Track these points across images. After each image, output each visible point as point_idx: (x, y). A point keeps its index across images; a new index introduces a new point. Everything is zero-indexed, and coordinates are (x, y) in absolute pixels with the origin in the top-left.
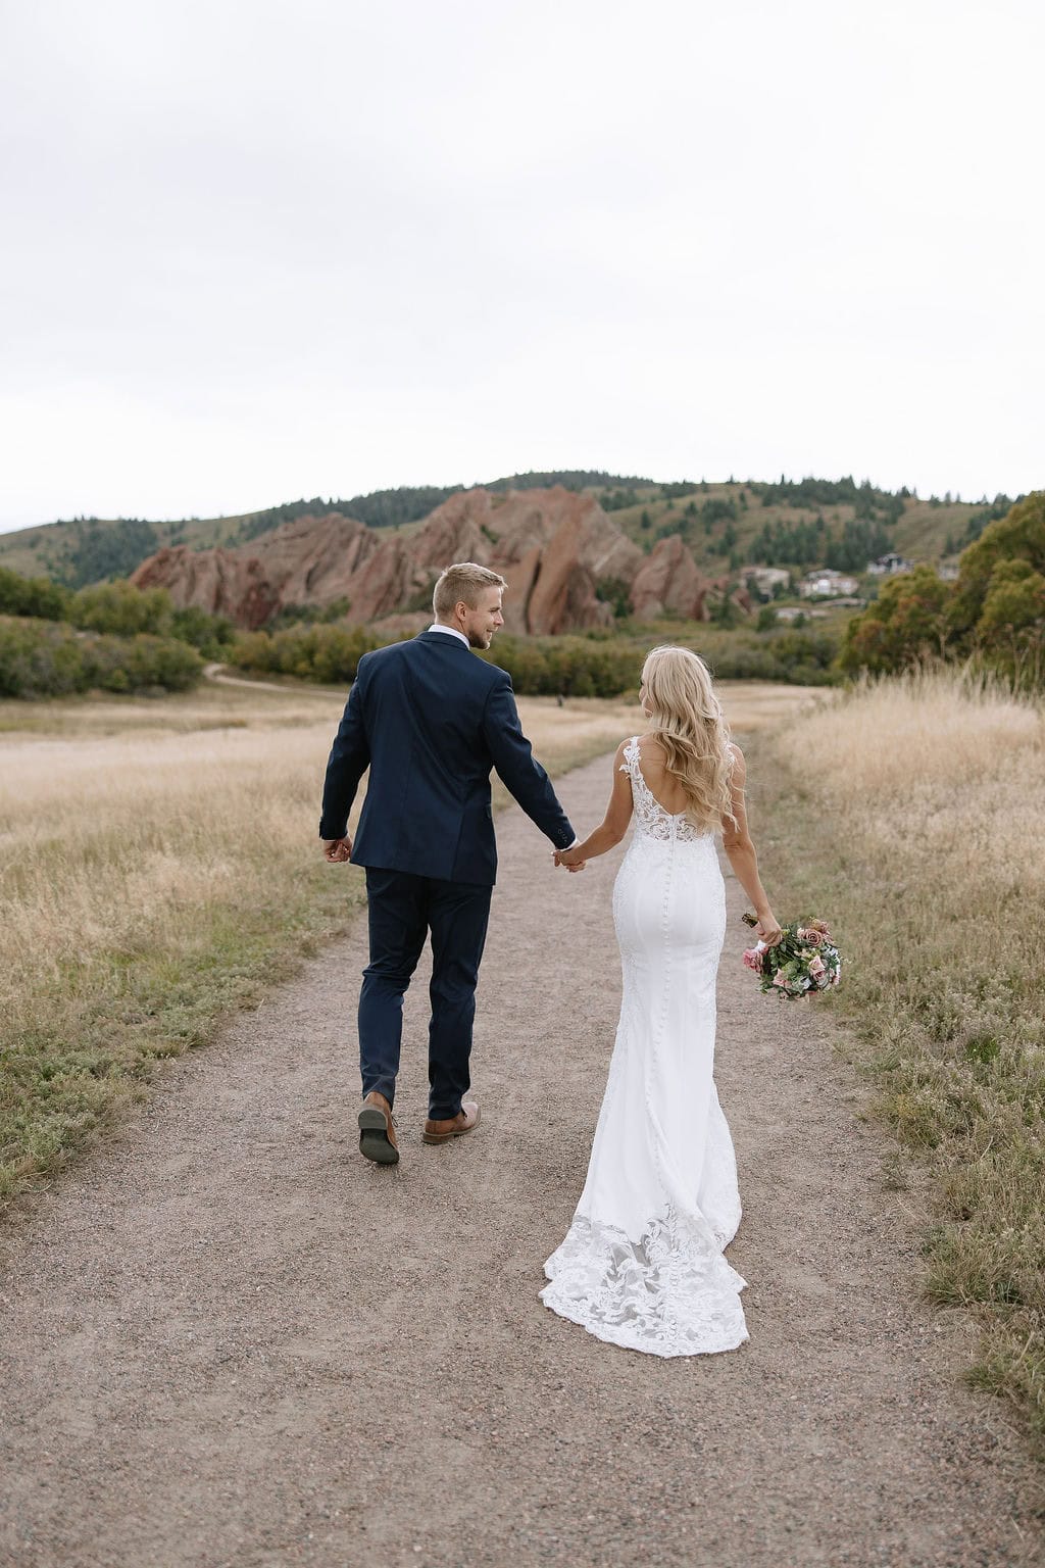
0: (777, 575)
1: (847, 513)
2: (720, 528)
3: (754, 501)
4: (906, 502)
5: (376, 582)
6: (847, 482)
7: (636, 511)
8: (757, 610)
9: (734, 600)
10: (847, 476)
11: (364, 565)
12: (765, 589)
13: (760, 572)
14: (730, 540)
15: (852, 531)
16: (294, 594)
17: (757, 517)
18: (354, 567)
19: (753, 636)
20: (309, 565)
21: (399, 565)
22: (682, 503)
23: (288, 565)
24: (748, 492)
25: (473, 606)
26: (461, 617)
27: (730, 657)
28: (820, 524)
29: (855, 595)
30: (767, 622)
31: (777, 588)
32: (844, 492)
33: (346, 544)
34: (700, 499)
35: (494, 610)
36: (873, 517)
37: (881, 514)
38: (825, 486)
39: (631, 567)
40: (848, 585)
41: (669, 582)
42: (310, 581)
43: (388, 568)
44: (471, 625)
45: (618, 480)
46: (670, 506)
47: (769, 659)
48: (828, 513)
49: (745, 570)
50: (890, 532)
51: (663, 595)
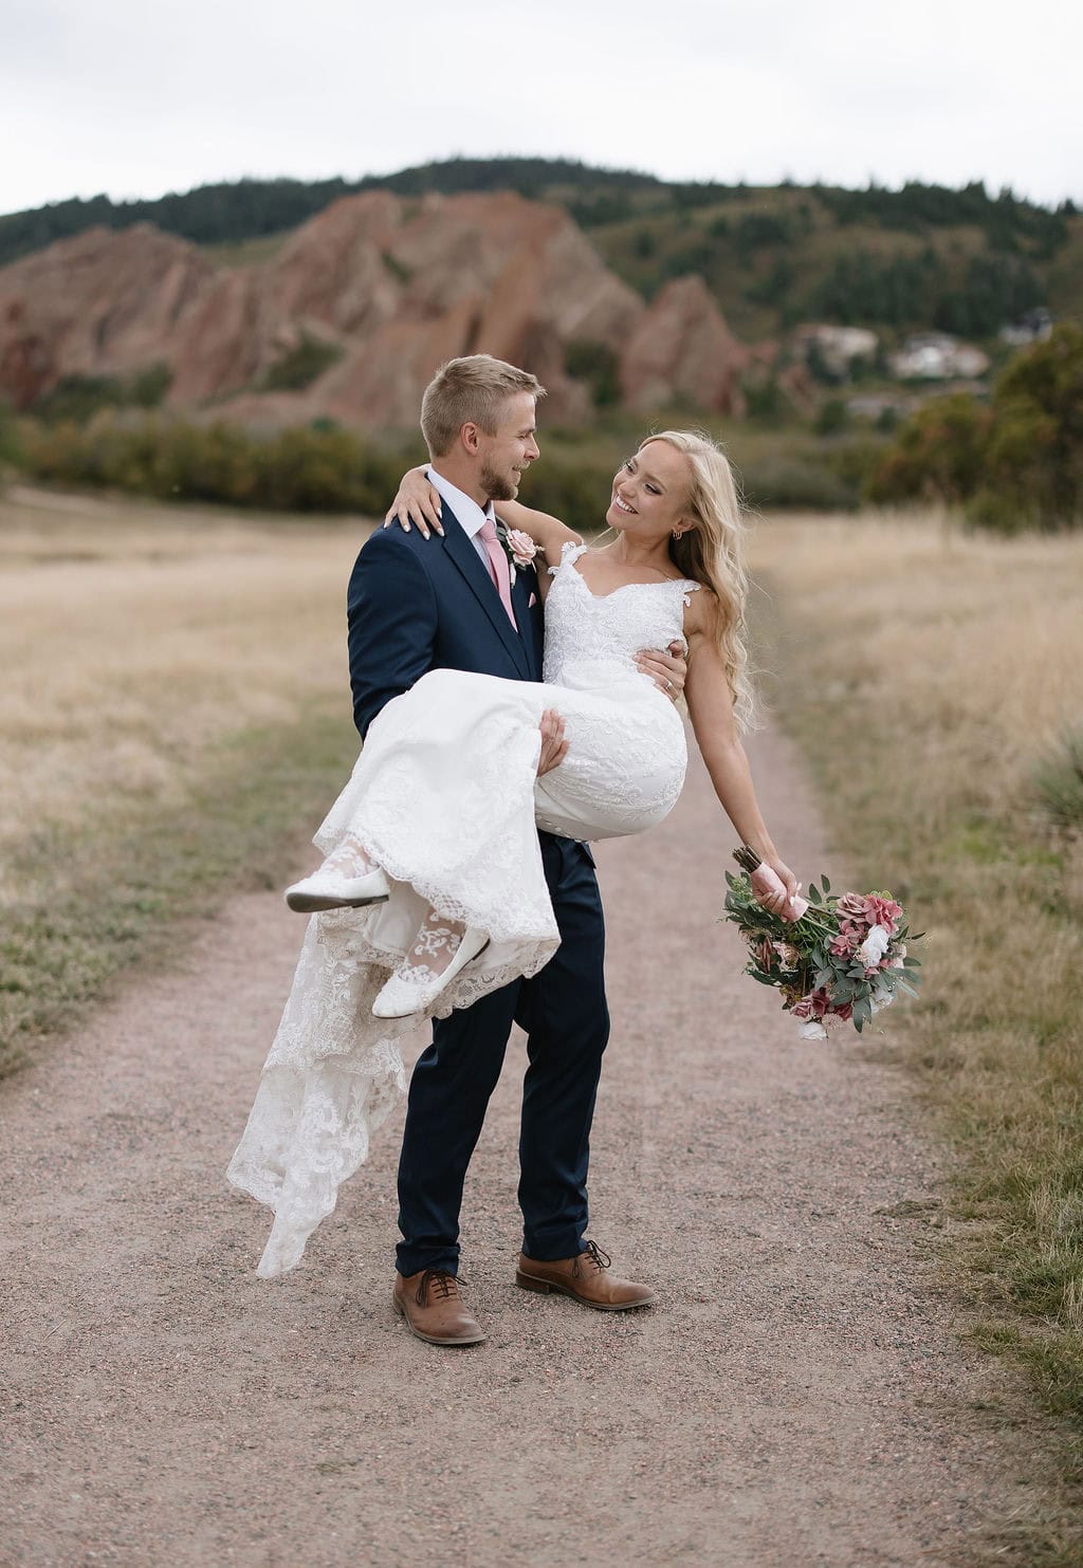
0: (856, 341)
1: (973, 239)
2: (765, 260)
3: (822, 217)
4: (1070, 224)
5: (213, 340)
6: (976, 190)
7: (626, 230)
8: (820, 396)
9: (785, 382)
10: (976, 180)
11: (192, 310)
12: (835, 362)
13: (828, 334)
14: (782, 280)
15: (980, 270)
16: (78, 357)
17: (830, 243)
18: (175, 313)
19: (812, 445)
20: (100, 309)
21: (251, 316)
22: (705, 216)
23: (65, 307)
24: (814, 205)
25: (490, 430)
26: (471, 447)
27: (771, 476)
28: (929, 258)
29: (982, 377)
30: (831, 422)
31: (857, 364)
32: (969, 205)
33: (160, 274)
34: (733, 212)
35: (523, 436)
36: (1014, 248)
37: (1027, 243)
38: (938, 195)
39: (622, 327)
40: (971, 361)
41: (682, 350)
42: (102, 333)
43: (233, 319)
44: (488, 460)
45: (602, 177)
46: (687, 224)
47: (828, 480)
48: (941, 239)
49: (805, 331)
50: (1040, 274)
51: (669, 372)
